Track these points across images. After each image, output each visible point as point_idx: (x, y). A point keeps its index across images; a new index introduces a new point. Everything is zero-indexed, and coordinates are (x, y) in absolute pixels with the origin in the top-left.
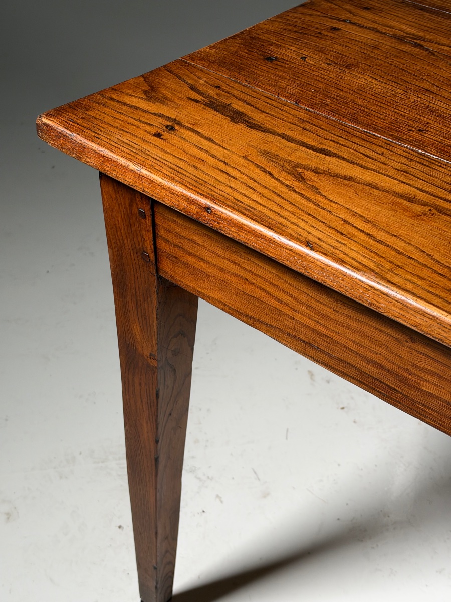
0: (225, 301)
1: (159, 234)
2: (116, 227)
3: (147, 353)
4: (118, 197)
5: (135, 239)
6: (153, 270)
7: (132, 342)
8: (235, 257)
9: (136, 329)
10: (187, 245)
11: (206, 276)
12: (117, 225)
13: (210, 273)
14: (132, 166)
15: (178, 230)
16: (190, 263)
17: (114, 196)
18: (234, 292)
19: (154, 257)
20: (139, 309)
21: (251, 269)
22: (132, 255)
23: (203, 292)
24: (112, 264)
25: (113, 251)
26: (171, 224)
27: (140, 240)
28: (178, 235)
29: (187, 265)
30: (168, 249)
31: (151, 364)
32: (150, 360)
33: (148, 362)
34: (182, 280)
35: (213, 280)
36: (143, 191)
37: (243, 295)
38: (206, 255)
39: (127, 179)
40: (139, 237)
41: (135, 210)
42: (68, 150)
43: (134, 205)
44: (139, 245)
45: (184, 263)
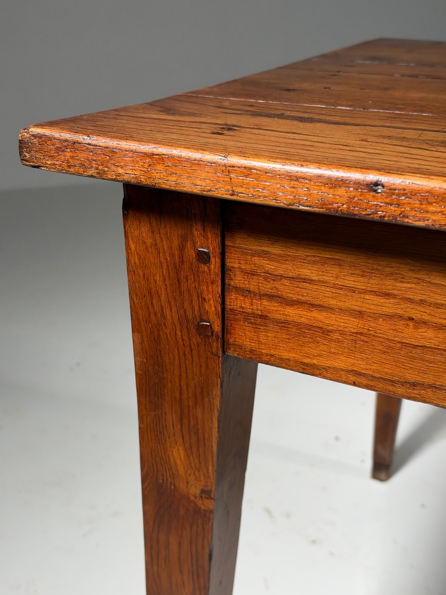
0: (361, 365)
1: (232, 284)
2: (150, 293)
3: (194, 490)
4: (158, 240)
5: (186, 305)
6: (217, 348)
7: (169, 479)
8: (389, 285)
9: (178, 455)
10: (285, 289)
11: (323, 333)
12: (153, 290)
13: (332, 325)
14: (208, 157)
15: (270, 266)
16: (291, 319)
17: (149, 241)
18: (381, 347)
19: (220, 326)
20: (185, 421)
21: (423, 298)
22: (179, 333)
23: (315, 362)
24: (138, 359)
25: (142, 336)
26: (256, 259)
27: (195, 303)
28: (271, 276)
29: (284, 324)
30: (248, 305)
31: (203, 507)
32: (200, 502)
33: (196, 505)
34: (272, 352)
35: (336, 336)
36: (232, 195)
37: (400, 349)
38: (324, 296)
39: (199, 182)
40: (195, 298)
41: (191, 254)
42: (82, 165)
43: (189, 245)
44: (193, 312)
45: (277, 322)
